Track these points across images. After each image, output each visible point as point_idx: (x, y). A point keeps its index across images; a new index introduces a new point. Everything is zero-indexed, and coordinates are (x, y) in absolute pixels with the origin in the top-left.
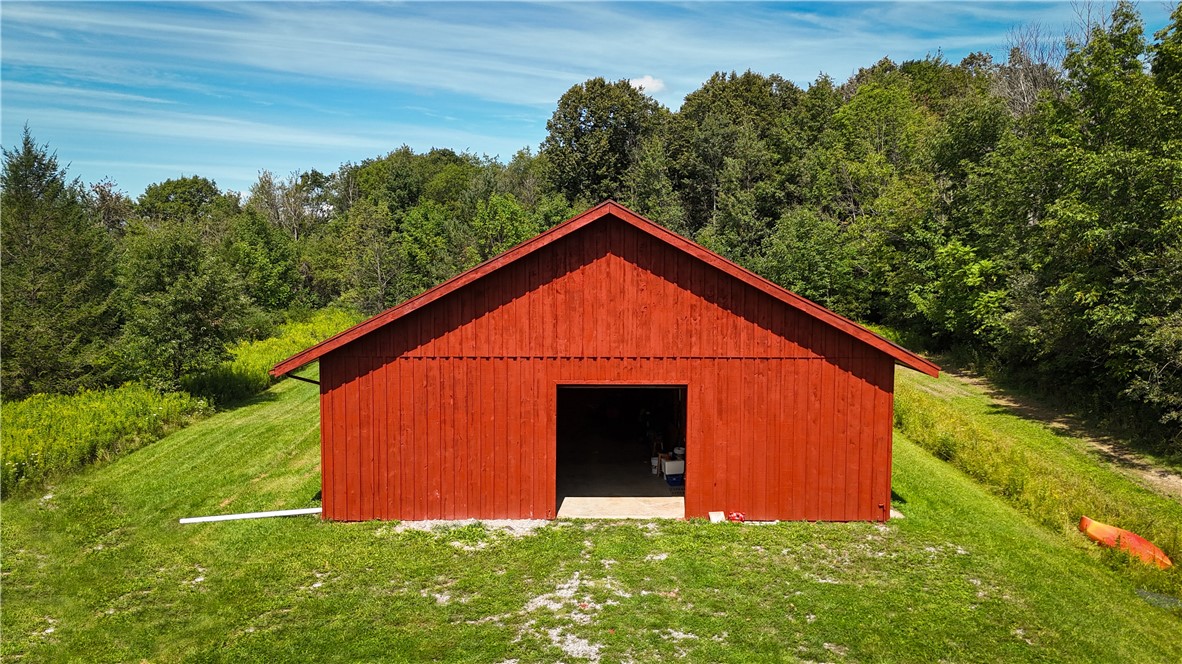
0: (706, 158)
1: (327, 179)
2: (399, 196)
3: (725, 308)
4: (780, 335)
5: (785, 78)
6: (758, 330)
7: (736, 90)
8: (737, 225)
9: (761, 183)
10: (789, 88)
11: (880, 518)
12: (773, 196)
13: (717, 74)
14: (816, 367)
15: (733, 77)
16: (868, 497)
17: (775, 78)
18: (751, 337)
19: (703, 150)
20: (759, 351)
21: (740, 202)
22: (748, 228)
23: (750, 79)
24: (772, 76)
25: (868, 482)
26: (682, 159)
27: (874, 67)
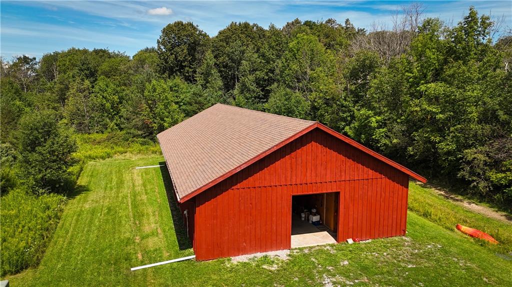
0: (233, 61)
1: (31, 60)
2: (85, 74)
3: (354, 161)
4: (372, 170)
5: (259, 25)
6: (366, 169)
7: (242, 30)
8: (249, 90)
9: (257, 72)
10: (261, 30)
11: (403, 234)
12: (263, 78)
13: (233, 22)
14: (384, 181)
15: (240, 24)
16: (399, 227)
17: (255, 25)
18: (363, 171)
19: (232, 57)
20: (366, 177)
21: (249, 80)
22: (254, 91)
23: (246, 25)
24: (254, 24)
25: (400, 221)
26: (221, 59)
27: (293, 22)
